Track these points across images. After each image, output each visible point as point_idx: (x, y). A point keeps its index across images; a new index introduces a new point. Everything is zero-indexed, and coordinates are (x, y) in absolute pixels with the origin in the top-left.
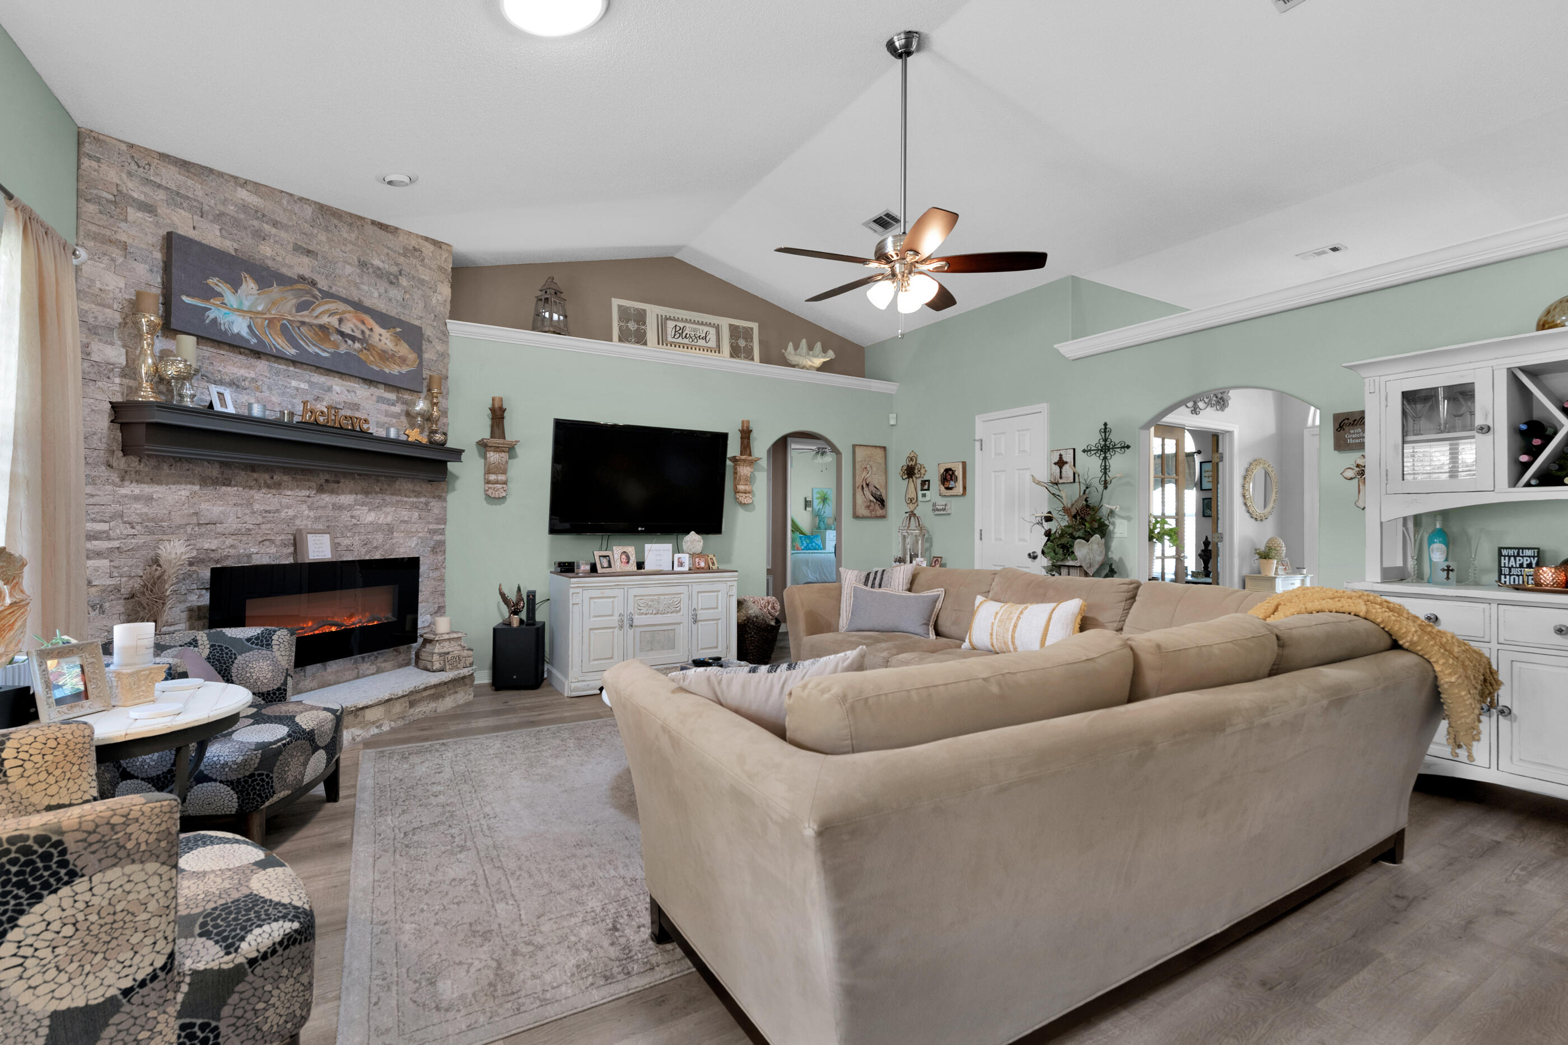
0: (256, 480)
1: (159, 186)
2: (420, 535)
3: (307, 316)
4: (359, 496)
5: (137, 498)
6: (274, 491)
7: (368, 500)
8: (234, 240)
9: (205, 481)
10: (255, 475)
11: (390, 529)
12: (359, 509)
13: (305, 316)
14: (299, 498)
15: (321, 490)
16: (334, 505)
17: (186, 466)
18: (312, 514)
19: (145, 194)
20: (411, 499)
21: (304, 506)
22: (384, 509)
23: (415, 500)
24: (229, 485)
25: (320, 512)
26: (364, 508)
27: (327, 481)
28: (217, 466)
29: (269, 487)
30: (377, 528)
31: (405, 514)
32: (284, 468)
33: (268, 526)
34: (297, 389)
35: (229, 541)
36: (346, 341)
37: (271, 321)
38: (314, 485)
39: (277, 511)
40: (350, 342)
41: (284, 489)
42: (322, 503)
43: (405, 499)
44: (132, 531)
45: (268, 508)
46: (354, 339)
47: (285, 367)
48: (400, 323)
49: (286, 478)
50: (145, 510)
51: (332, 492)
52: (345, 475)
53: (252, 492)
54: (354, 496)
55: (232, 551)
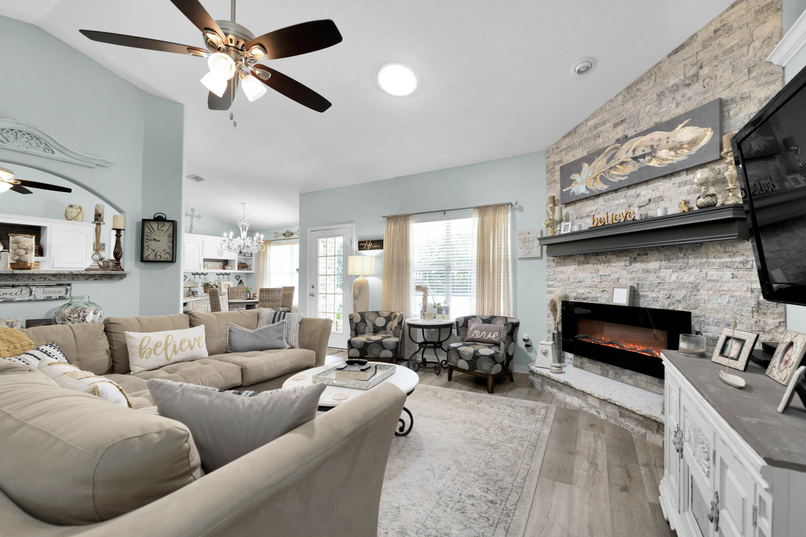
0: (598, 260)
1: (563, 150)
2: (736, 294)
3: (613, 163)
4: (663, 263)
5: (560, 272)
6: (606, 264)
7: (670, 265)
8: (586, 149)
9: (579, 263)
10: (599, 257)
11: (696, 288)
12: (664, 272)
13: (612, 164)
14: (621, 267)
15: (635, 260)
16: (643, 269)
17: (572, 257)
18: (629, 276)
19: (559, 157)
20: (723, 260)
21: (625, 272)
22: (688, 270)
23: (728, 260)
24: (588, 263)
25: (634, 275)
26: (668, 270)
27: (639, 255)
28: (582, 256)
29: (604, 263)
30: (681, 286)
31: (713, 274)
32: (612, 251)
33: (605, 283)
34: (618, 205)
35: (588, 290)
36: (639, 161)
37: (595, 178)
38: (628, 258)
39: (609, 275)
40: (641, 160)
41: (612, 262)
42: (635, 269)
43: (714, 260)
44: (560, 285)
45: (605, 274)
46: (643, 156)
47: (610, 196)
48: (688, 115)
49: (613, 256)
50: (563, 277)
51: (643, 261)
52: (651, 249)
53: (598, 266)
54: (659, 262)
55: (590, 295)
